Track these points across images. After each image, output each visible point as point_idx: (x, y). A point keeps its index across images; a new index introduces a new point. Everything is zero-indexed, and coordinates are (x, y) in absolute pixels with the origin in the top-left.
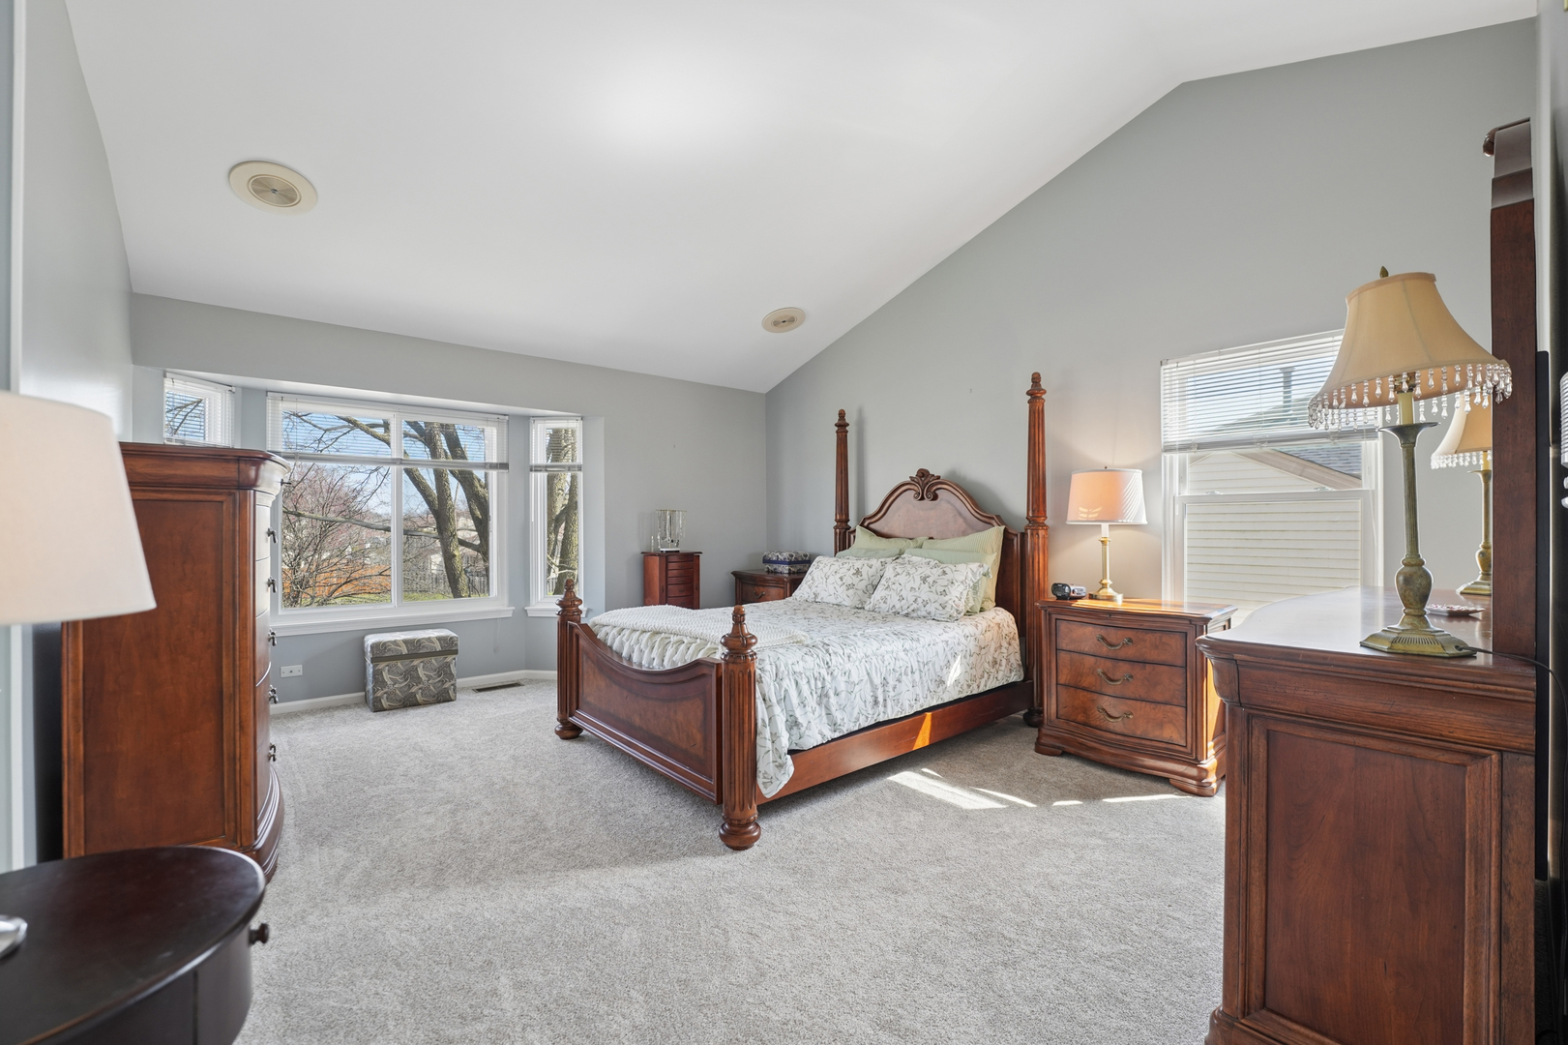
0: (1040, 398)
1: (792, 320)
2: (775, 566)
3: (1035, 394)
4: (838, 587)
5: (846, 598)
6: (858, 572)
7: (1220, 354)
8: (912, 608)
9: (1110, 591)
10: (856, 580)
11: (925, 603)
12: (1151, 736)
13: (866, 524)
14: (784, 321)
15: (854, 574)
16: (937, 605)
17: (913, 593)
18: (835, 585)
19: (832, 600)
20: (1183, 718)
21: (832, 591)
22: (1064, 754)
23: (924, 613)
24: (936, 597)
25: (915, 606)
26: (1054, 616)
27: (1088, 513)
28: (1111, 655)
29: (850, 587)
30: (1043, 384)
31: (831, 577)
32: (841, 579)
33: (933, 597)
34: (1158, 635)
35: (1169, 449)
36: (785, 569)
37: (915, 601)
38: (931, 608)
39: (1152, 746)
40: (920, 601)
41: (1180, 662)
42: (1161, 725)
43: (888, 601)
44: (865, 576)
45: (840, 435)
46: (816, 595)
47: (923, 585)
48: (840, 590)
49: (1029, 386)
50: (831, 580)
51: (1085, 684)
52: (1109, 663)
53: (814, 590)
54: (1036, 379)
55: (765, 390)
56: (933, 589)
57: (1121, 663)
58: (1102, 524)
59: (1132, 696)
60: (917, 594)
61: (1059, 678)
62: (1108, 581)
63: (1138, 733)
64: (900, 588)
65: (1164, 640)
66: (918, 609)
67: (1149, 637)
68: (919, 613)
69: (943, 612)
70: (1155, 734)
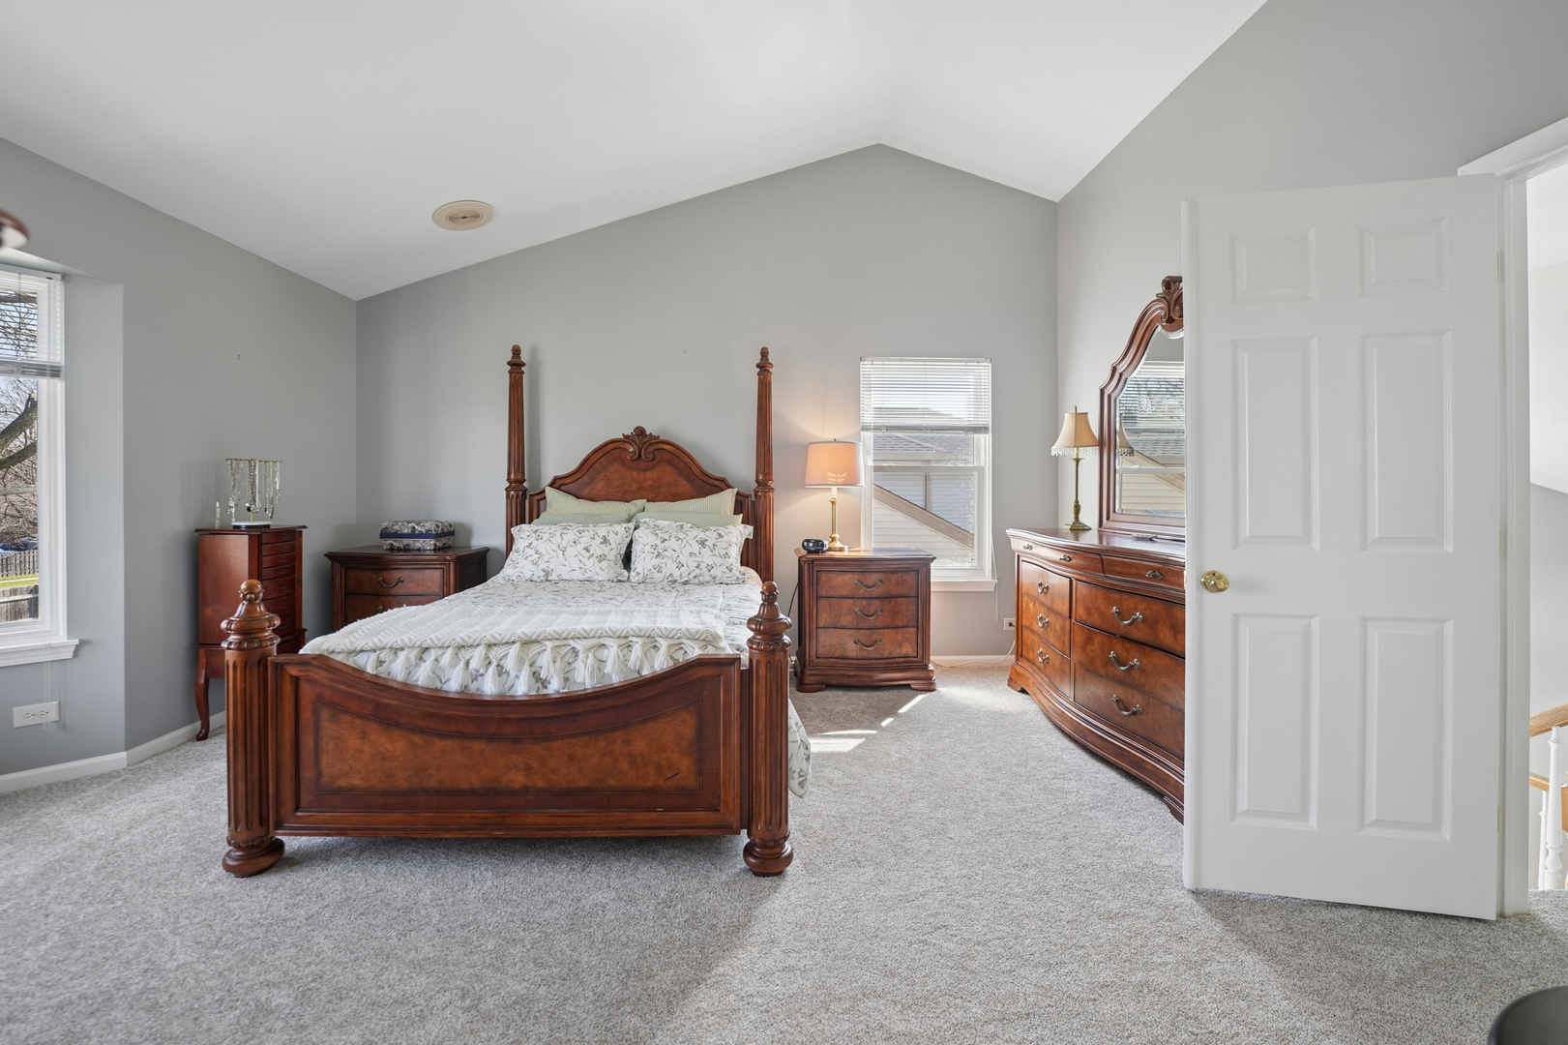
0: (768, 371)
1: (476, 216)
2: (406, 541)
3: (764, 367)
4: (585, 560)
5: (599, 571)
6: (605, 541)
7: (901, 360)
8: (694, 574)
9: (838, 544)
10: (606, 550)
11: (710, 568)
12: (894, 655)
13: (556, 485)
14: (465, 217)
15: (601, 543)
16: (723, 568)
17: (693, 558)
18: (580, 558)
19: (578, 575)
20: (915, 636)
21: (575, 564)
22: (829, 686)
23: (708, 578)
24: (721, 560)
25: (698, 571)
26: (816, 568)
27: (836, 478)
28: (867, 595)
29: (601, 558)
30: (771, 358)
31: (569, 548)
32: (587, 549)
33: (718, 561)
34: (900, 574)
35: (865, 428)
36: (429, 544)
37: (698, 567)
38: (716, 572)
39: (895, 663)
40: (703, 566)
41: (913, 593)
42: (900, 645)
43: (664, 570)
44: (613, 545)
45: (513, 375)
46: (547, 573)
47: (703, 550)
48: (589, 563)
49: (758, 359)
50: (571, 552)
51: (843, 624)
52: (864, 602)
53: (543, 566)
54: (764, 353)
55: (357, 296)
56: (716, 552)
57: (874, 601)
58: (833, 487)
59: (882, 625)
60: (699, 559)
61: (819, 622)
62: (837, 536)
63: (886, 655)
64: (675, 555)
65: (903, 578)
66: (701, 575)
67: (894, 577)
68: (701, 578)
69: (730, 575)
70: (897, 652)
